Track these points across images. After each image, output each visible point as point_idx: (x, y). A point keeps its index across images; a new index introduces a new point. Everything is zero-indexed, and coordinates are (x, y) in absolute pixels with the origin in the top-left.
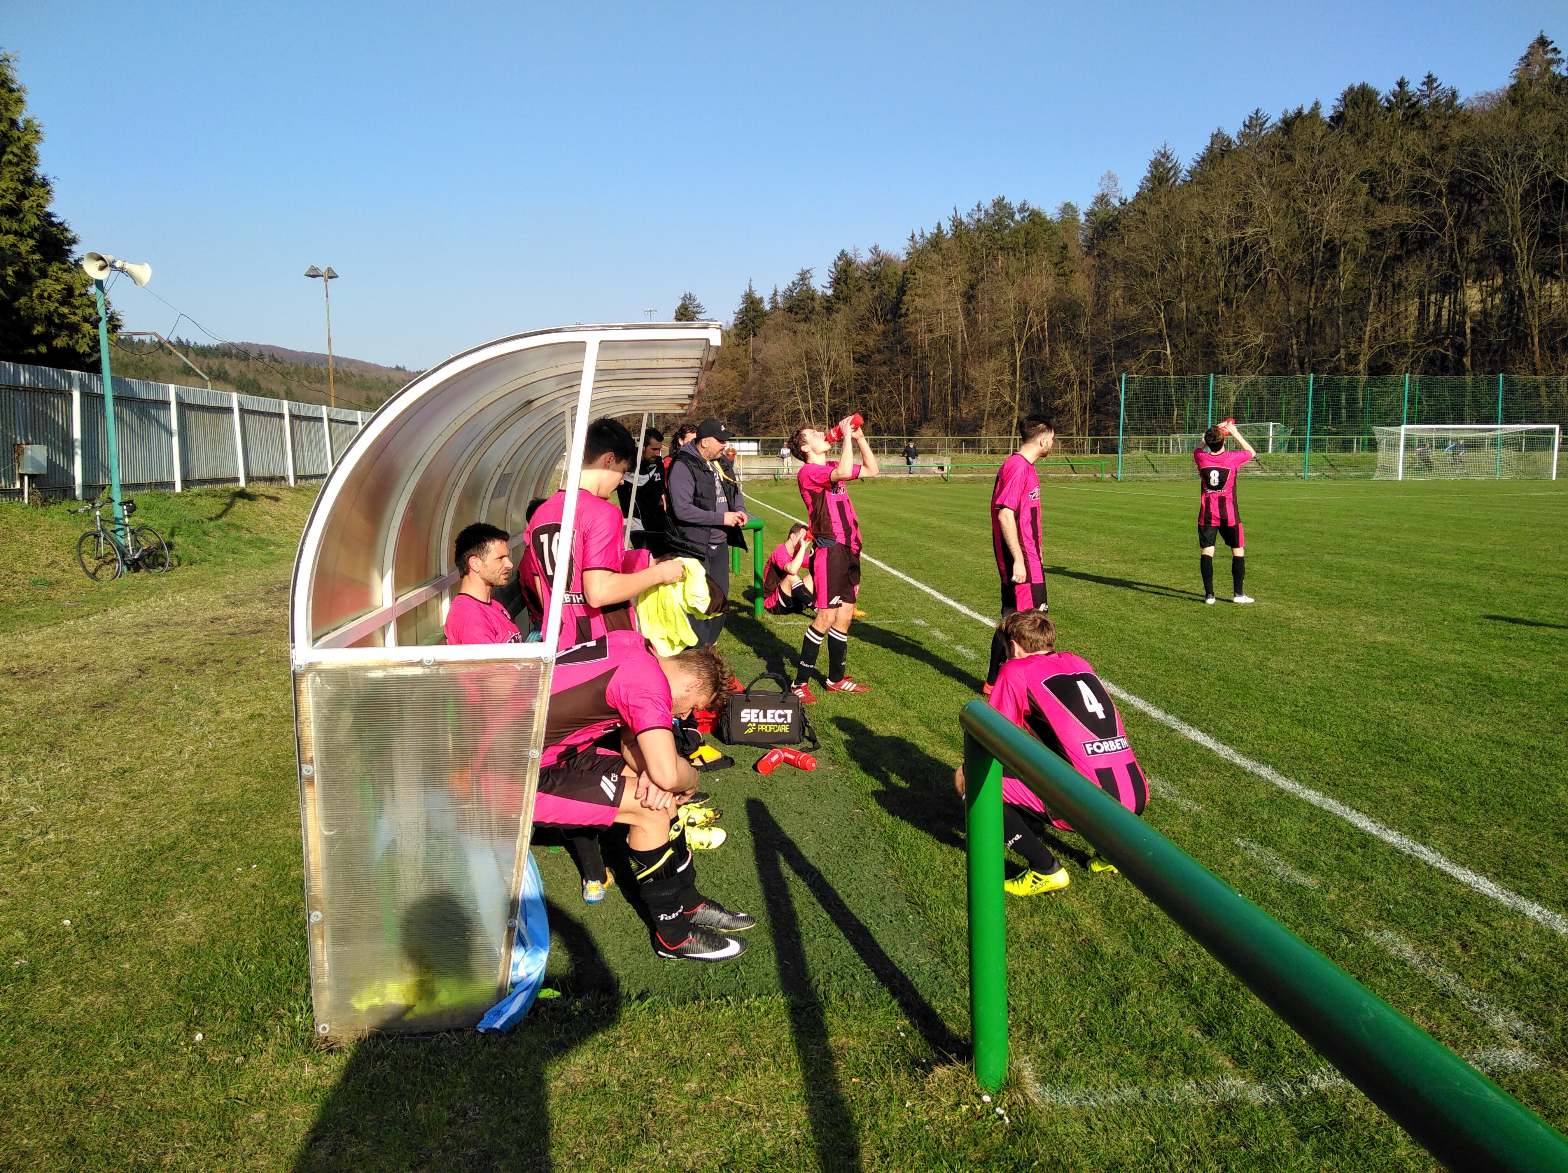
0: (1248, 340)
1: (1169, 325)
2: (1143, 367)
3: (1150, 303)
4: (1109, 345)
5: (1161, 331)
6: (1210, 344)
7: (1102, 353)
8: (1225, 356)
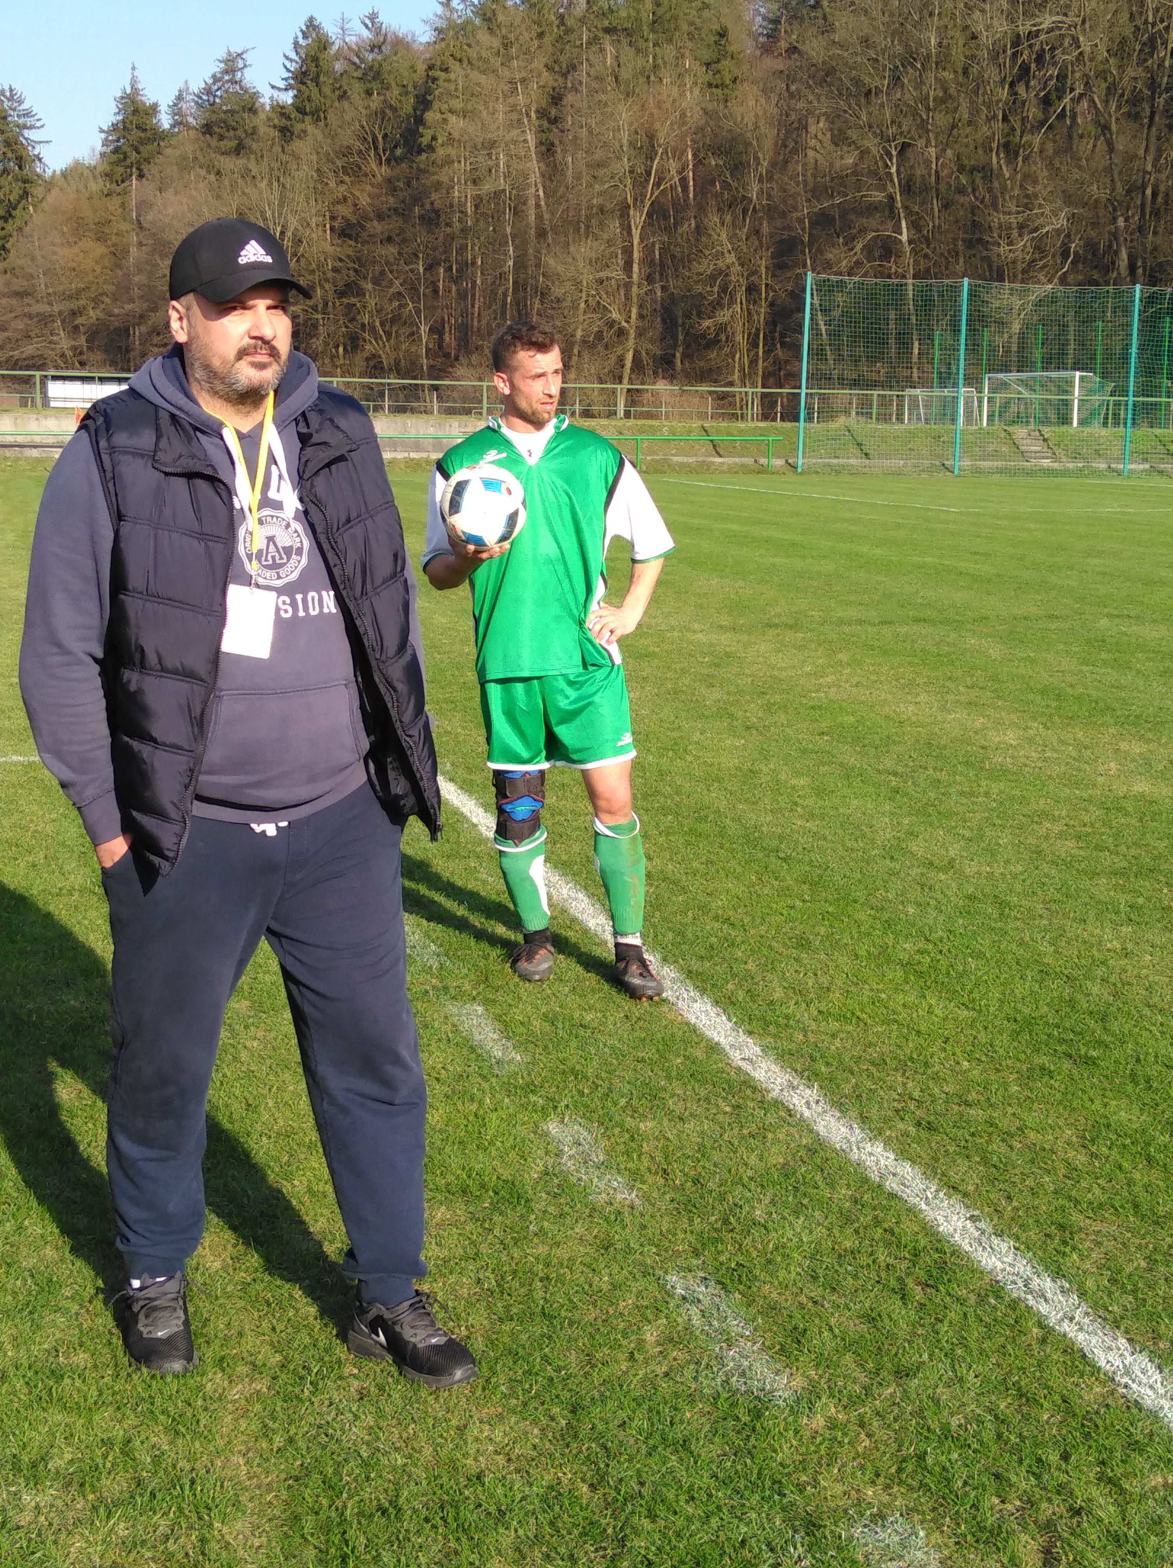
0: (1041, 220)
1: (907, 188)
2: (858, 263)
3: (872, 144)
4: (801, 221)
5: (891, 198)
6: (975, 224)
7: (786, 235)
8: (1003, 249)
